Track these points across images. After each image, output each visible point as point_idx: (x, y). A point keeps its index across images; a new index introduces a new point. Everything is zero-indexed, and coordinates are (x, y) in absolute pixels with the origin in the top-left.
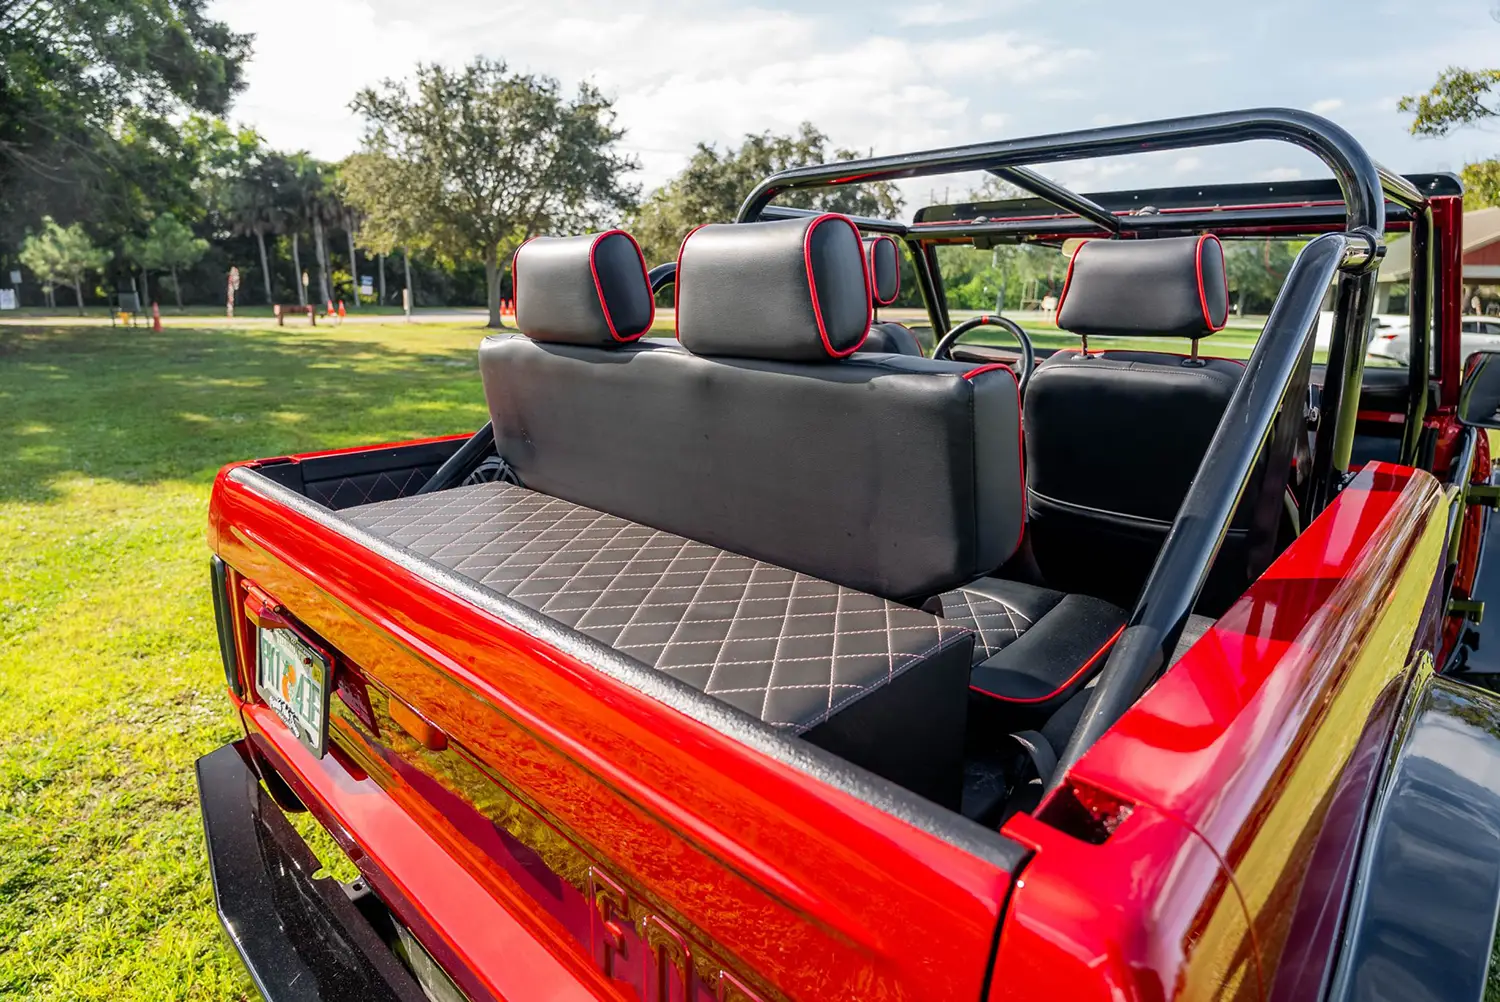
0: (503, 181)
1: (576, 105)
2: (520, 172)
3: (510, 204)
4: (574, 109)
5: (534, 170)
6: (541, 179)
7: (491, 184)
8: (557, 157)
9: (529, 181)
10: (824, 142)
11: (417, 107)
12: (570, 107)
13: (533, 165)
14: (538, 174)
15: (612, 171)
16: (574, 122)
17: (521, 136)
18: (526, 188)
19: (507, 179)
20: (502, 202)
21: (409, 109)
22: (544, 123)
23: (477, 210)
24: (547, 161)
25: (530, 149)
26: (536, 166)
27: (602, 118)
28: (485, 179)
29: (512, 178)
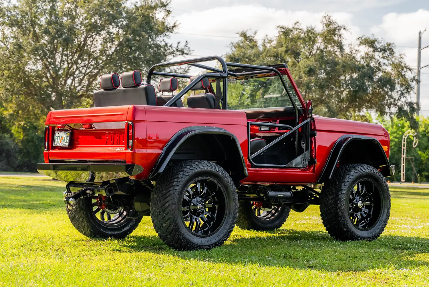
0: (76, 63)
1: (138, 5)
2: (90, 55)
3: (80, 82)
4: (137, 9)
5: (102, 54)
6: (106, 63)
7: (66, 65)
8: (120, 44)
9: (97, 64)
10: (342, 31)
11: (15, 7)
12: (133, 6)
13: (101, 51)
14: (104, 58)
15: (166, 55)
16: (135, 19)
17: (93, 28)
18: (94, 68)
19: (79, 61)
20: (73, 80)
21: (8, 9)
22: (113, 19)
23: (54, 86)
24: (112, 49)
25: (99, 39)
26: (103, 52)
27: (159, 15)
28: (62, 61)
29: (82, 60)
